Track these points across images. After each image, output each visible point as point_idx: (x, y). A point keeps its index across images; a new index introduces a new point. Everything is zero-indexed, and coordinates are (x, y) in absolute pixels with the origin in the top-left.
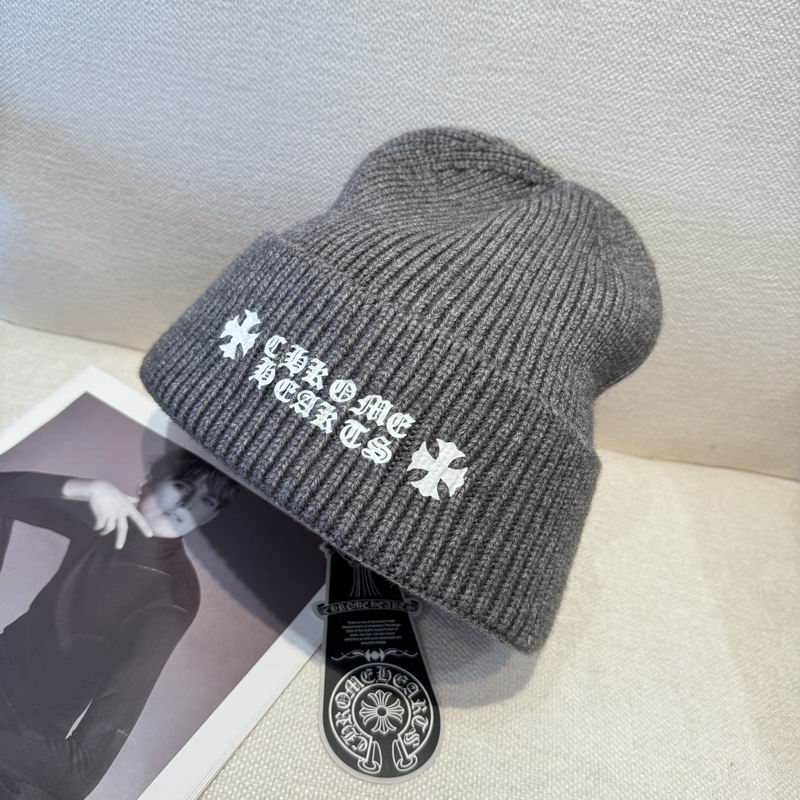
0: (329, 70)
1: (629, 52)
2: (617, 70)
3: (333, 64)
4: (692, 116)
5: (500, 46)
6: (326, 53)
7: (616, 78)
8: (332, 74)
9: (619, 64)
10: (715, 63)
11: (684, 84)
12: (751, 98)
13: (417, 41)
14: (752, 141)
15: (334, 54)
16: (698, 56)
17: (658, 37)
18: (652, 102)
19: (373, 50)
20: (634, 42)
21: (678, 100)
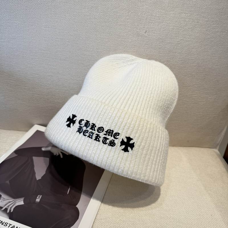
0: (86, 54)
1: (157, 45)
2: (154, 50)
3: (87, 53)
4: (173, 59)
5: (127, 46)
6: (85, 50)
7: (154, 51)
8: (87, 55)
9: (154, 48)
10: (176, 46)
11: (170, 52)
12: (185, 54)
13: (107, 46)
14: (187, 63)
15: (87, 50)
16: (172, 45)
17: (163, 41)
18: (163, 56)
19: (97, 49)
20: (157, 43)
21: (169, 56)
